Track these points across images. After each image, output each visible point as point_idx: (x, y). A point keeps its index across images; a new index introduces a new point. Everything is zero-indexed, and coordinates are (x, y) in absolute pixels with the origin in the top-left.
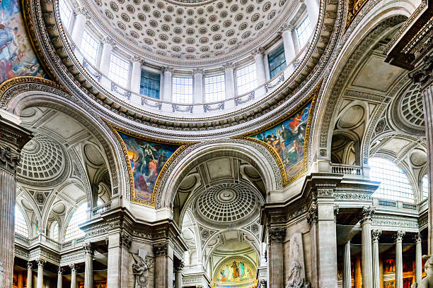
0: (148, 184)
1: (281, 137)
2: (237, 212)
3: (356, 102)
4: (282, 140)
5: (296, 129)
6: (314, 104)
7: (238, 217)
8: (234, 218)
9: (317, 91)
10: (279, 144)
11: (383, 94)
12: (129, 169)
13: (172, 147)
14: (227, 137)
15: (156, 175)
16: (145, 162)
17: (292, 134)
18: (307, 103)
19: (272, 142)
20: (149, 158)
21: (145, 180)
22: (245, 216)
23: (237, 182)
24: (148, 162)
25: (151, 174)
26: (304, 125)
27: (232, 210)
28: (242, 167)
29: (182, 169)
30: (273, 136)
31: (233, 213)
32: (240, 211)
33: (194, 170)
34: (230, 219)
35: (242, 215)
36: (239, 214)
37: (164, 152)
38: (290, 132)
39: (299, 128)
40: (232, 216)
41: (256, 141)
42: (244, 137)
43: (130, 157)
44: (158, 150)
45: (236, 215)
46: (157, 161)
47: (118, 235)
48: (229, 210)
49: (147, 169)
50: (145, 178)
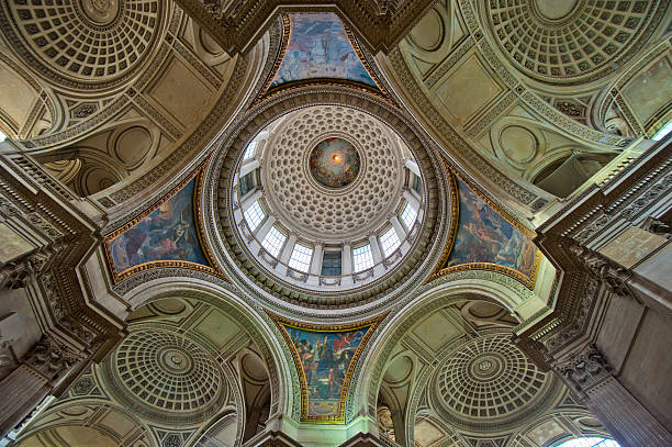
0: (140, 252)
1: (317, 352)
2: (164, 394)
3: (409, 353)
4: (316, 358)
5: (340, 352)
6: (371, 333)
7: (161, 403)
8: (152, 399)
9: (379, 321)
10: (310, 360)
11: (433, 354)
12: (146, 212)
13: (203, 256)
14: (261, 305)
15: (159, 256)
16: (165, 232)
17: (332, 356)
18: (364, 327)
19: (303, 352)
20: (172, 234)
21: (143, 245)
22: (173, 410)
23: (220, 360)
24: (168, 236)
25: (156, 249)
26: (351, 353)
27: (161, 385)
28: (246, 351)
29: (190, 287)
30: (308, 344)
31: (157, 391)
32: (172, 396)
33: (194, 301)
34: (144, 395)
35: (169, 405)
36: (166, 400)
37: (191, 250)
38: (331, 352)
39: (343, 353)
40: (151, 393)
41: (287, 338)
42: (277, 320)
43: (162, 208)
44: (188, 241)
45: (159, 397)
46: (175, 248)
47: (30, 248)
48: (155, 382)
49: (158, 240)
50: (147, 242)
